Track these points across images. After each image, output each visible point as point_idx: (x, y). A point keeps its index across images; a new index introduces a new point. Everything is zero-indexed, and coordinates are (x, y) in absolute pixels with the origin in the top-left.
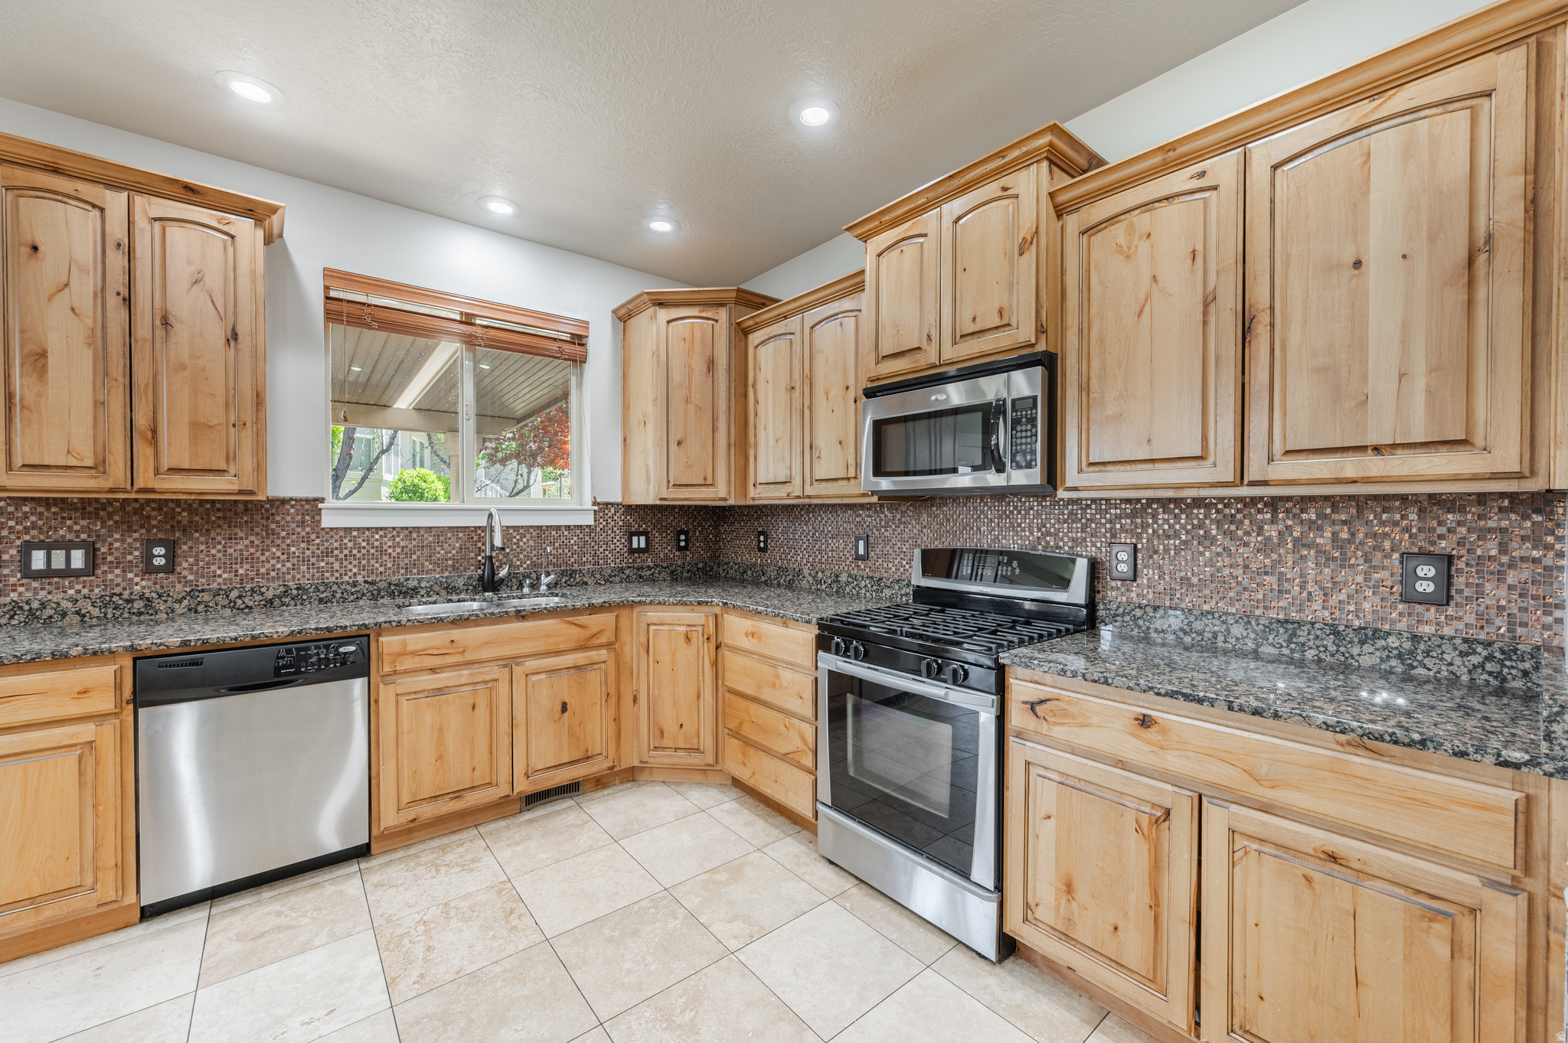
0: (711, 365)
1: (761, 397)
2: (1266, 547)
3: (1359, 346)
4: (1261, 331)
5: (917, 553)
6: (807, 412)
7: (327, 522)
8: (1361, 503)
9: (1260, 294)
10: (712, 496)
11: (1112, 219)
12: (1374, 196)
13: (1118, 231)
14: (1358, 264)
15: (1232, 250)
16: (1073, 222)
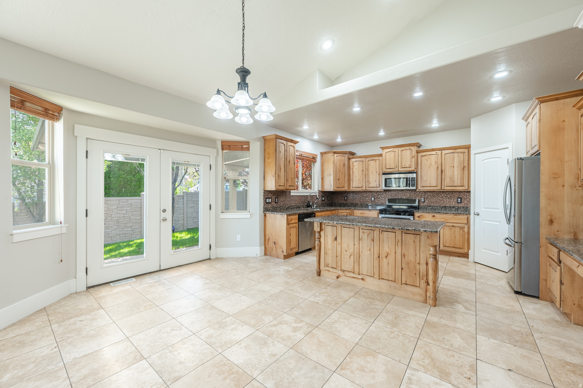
0: (344, 165)
1: (354, 171)
2: (442, 197)
3: (454, 176)
4: (444, 172)
5: (387, 199)
6: (367, 175)
7: (292, 194)
8: (453, 192)
9: (443, 168)
10: (345, 189)
11: (425, 155)
12: (455, 160)
13: (426, 157)
14: (453, 167)
15: (440, 162)
16: (419, 155)
